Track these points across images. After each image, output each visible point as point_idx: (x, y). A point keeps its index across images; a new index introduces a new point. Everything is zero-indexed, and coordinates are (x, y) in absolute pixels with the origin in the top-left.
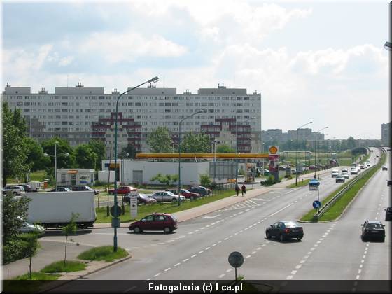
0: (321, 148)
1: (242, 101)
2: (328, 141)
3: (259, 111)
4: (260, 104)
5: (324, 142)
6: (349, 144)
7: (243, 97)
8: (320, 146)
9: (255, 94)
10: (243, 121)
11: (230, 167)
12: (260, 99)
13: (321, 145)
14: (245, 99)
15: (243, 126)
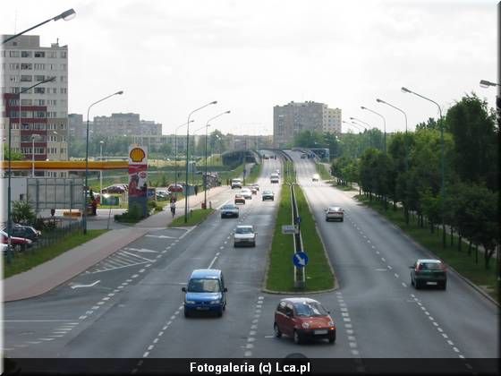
0: (160, 151)
1: (31, 60)
2: (172, 138)
3: (64, 79)
4: (65, 66)
5: (164, 139)
6: (212, 144)
7: (34, 51)
8: (158, 148)
9: (55, 46)
10: (33, 98)
11: (68, 188)
12: (65, 56)
13: (159, 145)
14: (37, 55)
15: (33, 109)
